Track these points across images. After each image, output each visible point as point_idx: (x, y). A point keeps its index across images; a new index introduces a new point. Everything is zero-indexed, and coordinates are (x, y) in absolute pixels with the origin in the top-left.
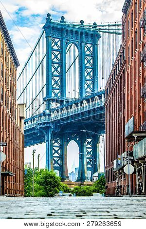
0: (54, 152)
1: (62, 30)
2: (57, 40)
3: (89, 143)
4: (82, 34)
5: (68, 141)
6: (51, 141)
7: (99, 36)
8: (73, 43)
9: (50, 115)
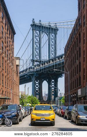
0: (36, 86)
1: (40, 26)
2: (37, 31)
3: (53, 82)
4: (50, 28)
5: (43, 81)
6: (35, 81)
7: (58, 30)
8: (45, 33)
9: (34, 68)
